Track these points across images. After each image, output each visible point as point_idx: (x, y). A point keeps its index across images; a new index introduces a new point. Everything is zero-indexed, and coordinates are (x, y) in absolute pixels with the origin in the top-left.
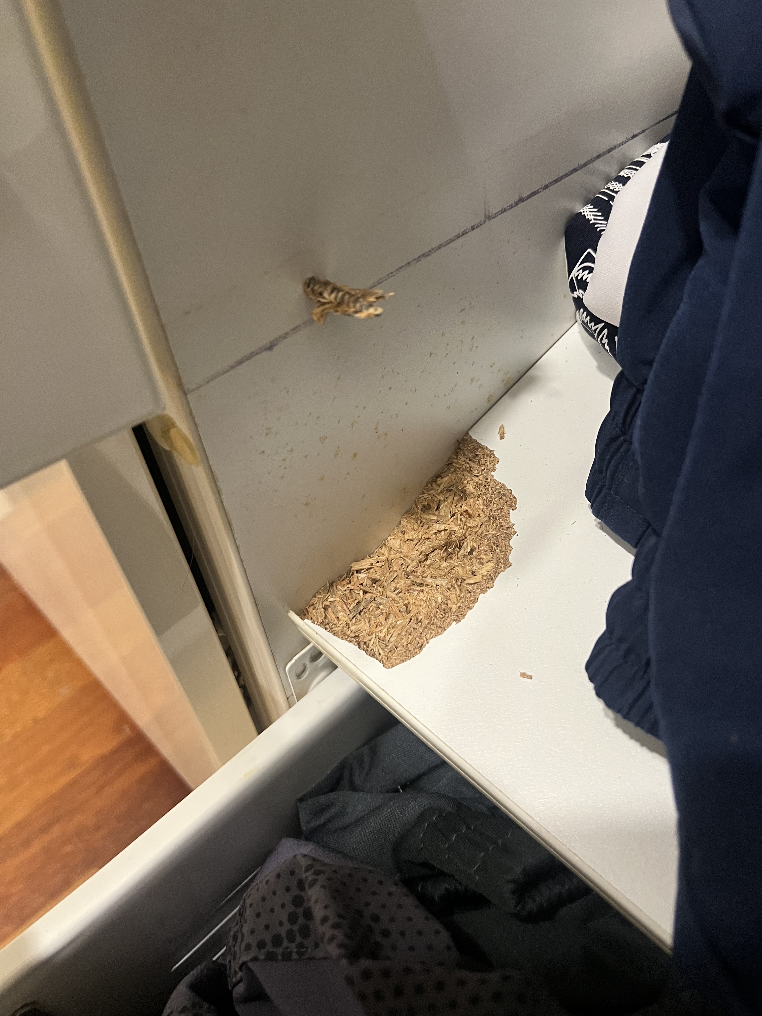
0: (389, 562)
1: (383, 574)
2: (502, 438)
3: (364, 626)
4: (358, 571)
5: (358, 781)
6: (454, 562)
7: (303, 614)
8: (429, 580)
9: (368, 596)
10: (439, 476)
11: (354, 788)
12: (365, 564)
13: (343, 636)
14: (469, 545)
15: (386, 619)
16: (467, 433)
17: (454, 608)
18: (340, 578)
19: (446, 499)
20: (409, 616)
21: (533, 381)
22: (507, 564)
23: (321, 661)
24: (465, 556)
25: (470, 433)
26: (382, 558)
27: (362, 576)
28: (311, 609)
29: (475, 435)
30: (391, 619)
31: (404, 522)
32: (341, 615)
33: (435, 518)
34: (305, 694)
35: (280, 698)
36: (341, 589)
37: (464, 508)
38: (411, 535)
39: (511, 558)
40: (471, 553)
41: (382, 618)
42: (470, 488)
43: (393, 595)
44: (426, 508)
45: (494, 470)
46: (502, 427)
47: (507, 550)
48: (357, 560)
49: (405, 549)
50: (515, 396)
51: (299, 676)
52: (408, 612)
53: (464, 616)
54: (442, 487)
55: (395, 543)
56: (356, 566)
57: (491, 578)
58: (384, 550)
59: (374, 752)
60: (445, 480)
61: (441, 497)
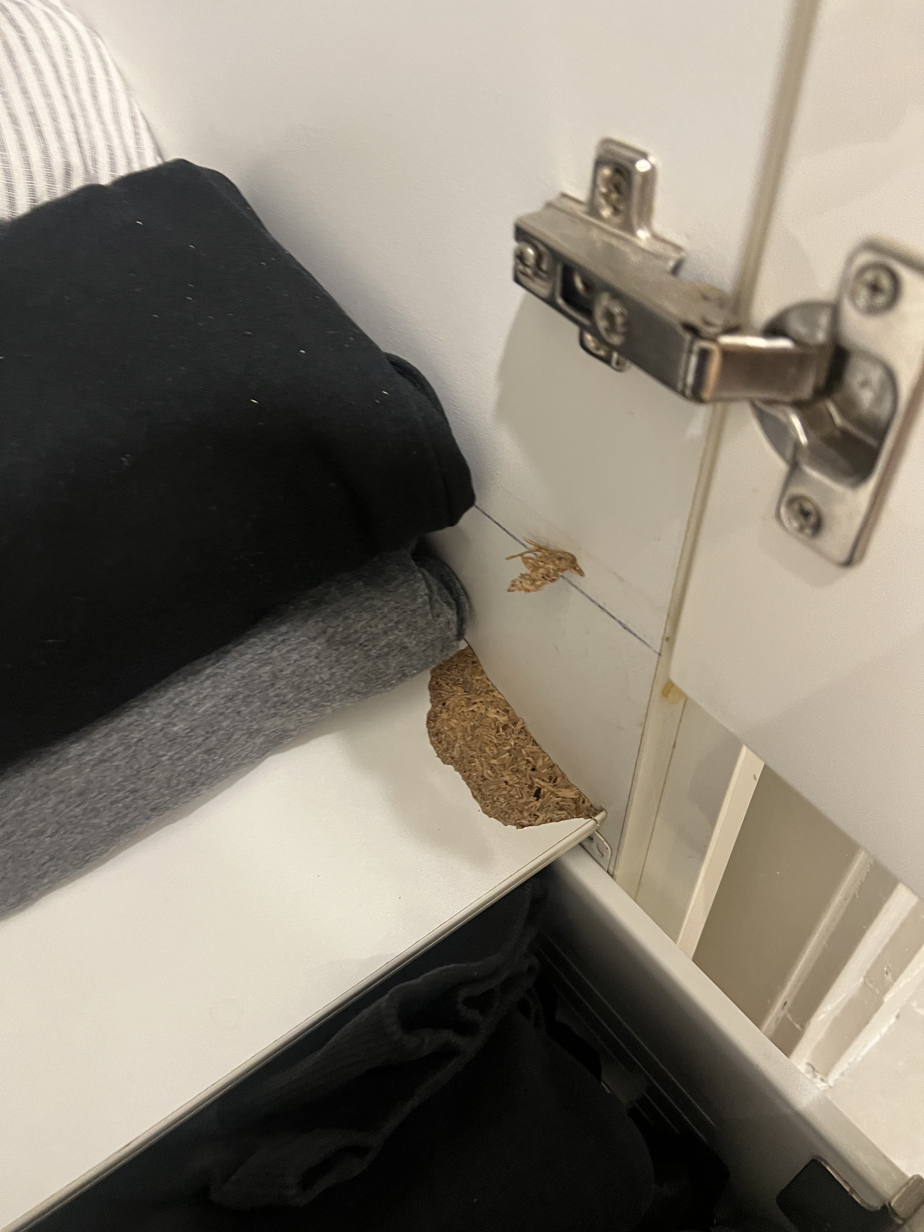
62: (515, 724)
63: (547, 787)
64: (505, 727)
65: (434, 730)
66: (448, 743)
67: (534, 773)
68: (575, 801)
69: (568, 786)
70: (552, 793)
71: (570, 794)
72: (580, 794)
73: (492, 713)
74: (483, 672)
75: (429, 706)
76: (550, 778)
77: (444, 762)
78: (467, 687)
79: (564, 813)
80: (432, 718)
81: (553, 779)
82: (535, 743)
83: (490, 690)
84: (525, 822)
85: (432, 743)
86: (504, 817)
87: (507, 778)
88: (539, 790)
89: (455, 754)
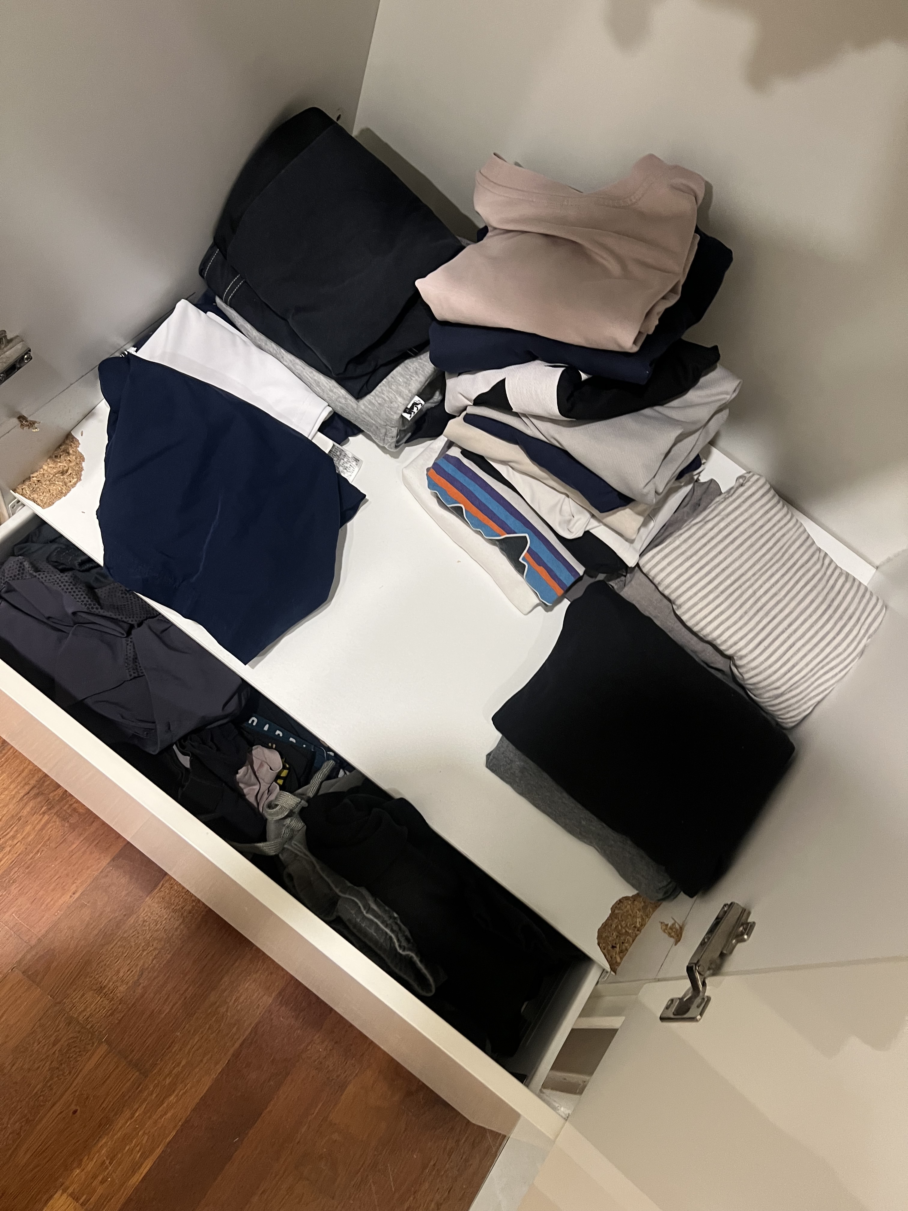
0: (44, 474)
1: (42, 478)
2: (82, 435)
3: (35, 496)
4: (33, 477)
5: (34, 539)
6: (65, 477)
7: (14, 491)
8: (57, 482)
9: (37, 486)
10: (61, 445)
11: (33, 542)
12: (35, 475)
13: (29, 499)
14: (70, 472)
15: (43, 494)
16: (70, 432)
17: (64, 492)
18: (27, 479)
19: (63, 454)
20: (50, 493)
21: (94, 414)
22: (80, 480)
23: (20, 503)
24: (68, 475)
25: (72, 432)
26: (41, 473)
27: (34, 479)
28: (17, 489)
29: (73, 433)
30: (45, 494)
31: (49, 460)
32: (28, 492)
33: (59, 460)
34: (15, 513)
35: (6, 515)
36: (27, 483)
37: (69, 459)
38: (51, 465)
39: (82, 478)
40: (70, 474)
41: (41, 494)
42: (71, 452)
43: (45, 486)
44: (56, 457)
45: (78, 447)
46: (82, 432)
47: (81, 475)
48: (32, 473)
49: (49, 470)
50: (87, 420)
51: (13, 508)
52: (50, 492)
53: (66, 495)
54: (62, 450)
55: (45, 467)
56: (32, 476)
57: (75, 484)
58: (42, 470)
59: (40, 532)
60: (63, 447)
61: (61, 454)
62: (638, 930)
63: (618, 949)
64: (635, 927)
65: (622, 901)
66: (620, 907)
67: (621, 943)
68: (616, 962)
69: (621, 959)
70: (616, 952)
71: (618, 960)
72: (620, 963)
73: (639, 920)
74: (654, 911)
75: (630, 895)
76: (621, 950)
77: (612, 909)
78: (645, 908)
79: (610, 959)
80: (626, 898)
81: (621, 951)
82: (633, 941)
83: (648, 916)
84: (601, 945)
85: (617, 902)
86: (599, 937)
87: (614, 934)
88: (616, 947)
89: (616, 911)
